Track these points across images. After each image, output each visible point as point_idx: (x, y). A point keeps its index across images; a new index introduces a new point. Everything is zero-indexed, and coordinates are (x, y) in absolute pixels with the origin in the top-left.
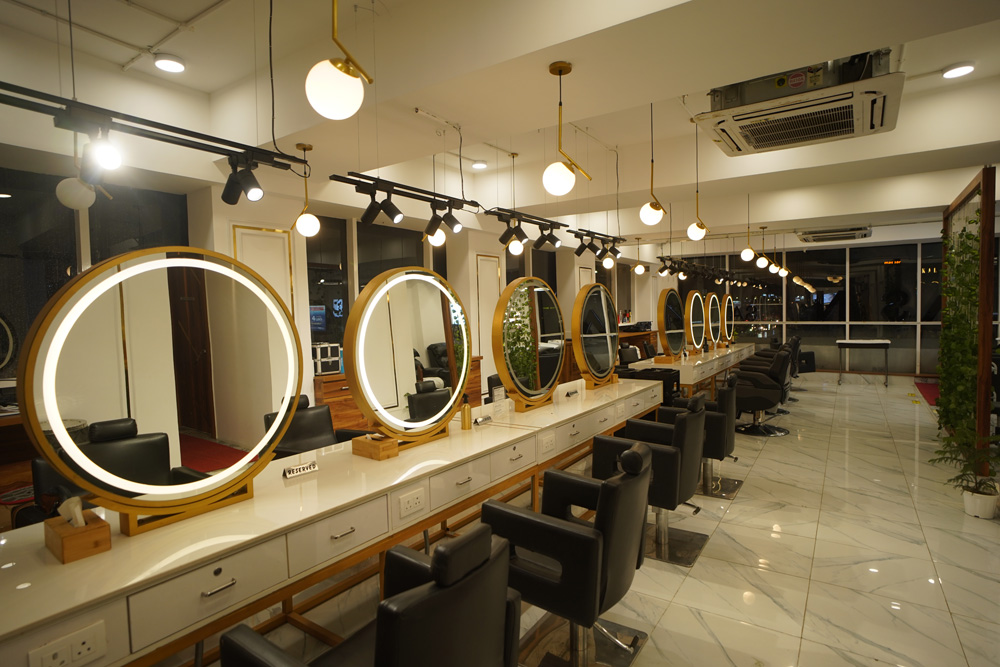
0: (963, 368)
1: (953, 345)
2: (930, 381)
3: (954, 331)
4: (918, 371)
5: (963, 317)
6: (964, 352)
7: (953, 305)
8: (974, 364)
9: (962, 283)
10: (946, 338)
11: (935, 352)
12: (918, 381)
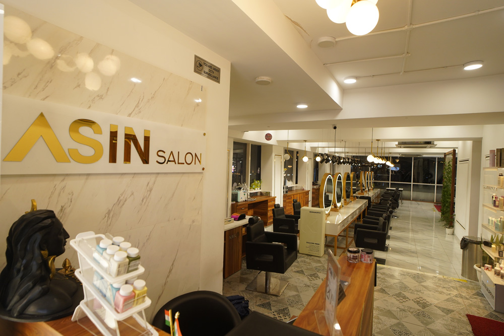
0: (447, 200)
1: (445, 193)
2: (439, 205)
3: (446, 189)
4: (435, 201)
5: (448, 186)
6: (448, 195)
7: (446, 182)
8: (450, 198)
9: (448, 176)
10: (444, 191)
11: (440, 195)
12: (435, 204)
